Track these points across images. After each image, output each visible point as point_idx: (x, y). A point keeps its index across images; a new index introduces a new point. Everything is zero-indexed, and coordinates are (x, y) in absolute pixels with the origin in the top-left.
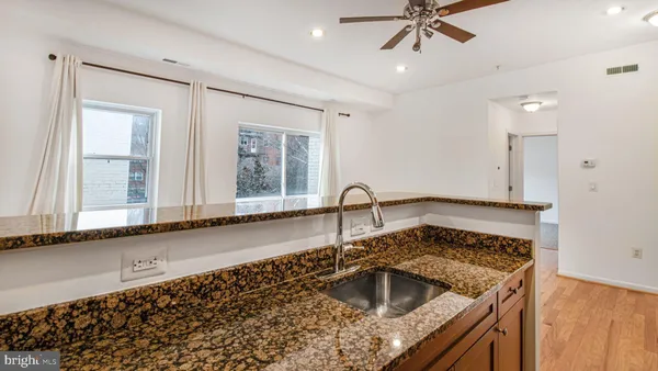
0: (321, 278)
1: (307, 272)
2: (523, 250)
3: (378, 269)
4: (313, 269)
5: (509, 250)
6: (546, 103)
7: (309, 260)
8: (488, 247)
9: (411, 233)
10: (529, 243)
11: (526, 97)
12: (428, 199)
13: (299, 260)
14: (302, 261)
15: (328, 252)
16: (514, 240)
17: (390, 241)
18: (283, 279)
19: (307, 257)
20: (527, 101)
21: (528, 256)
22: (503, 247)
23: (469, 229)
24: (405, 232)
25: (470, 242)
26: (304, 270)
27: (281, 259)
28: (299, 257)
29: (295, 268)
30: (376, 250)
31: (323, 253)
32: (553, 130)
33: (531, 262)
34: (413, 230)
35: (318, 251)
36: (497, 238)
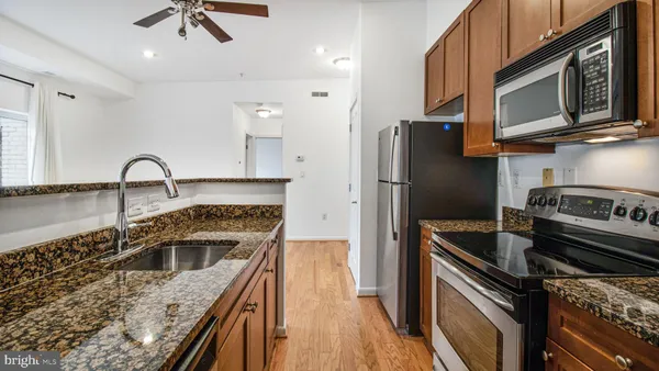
0: (102, 261)
1: (81, 258)
2: (276, 213)
3: (163, 244)
4: (88, 255)
5: (267, 215)
6: (274, 112)
7: (83, 245)
8: (251, 215)
9: (184, 212)
10: (280, 208)
11: (261, 104)
12: (200, 181)
13: (70, 245)
14: (75, 247)
15: (106, 234)
16: (270, 207)
17: (168, 220)
18: (51, 269)
19: (81, 241)
20: (261, 108)
21: (280, 217)
22: (263, 213)
23: (236, 204)
24: (180, 211)
25: (237, 214)
26: (77, 256)
27: (47, 246)
28: (70, 242)
29: (67, 255)
30: (155, 229)
31: (99, 236)
32: (278, 134)
33: (281, 222)
34: (186, 210)
35: (94, 234)
36: (258, 207)
